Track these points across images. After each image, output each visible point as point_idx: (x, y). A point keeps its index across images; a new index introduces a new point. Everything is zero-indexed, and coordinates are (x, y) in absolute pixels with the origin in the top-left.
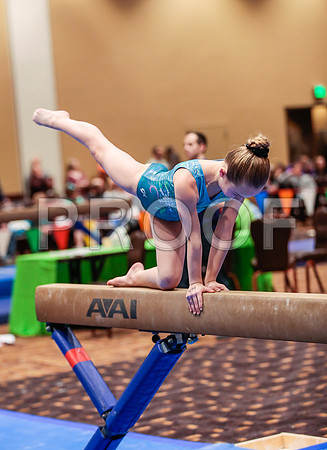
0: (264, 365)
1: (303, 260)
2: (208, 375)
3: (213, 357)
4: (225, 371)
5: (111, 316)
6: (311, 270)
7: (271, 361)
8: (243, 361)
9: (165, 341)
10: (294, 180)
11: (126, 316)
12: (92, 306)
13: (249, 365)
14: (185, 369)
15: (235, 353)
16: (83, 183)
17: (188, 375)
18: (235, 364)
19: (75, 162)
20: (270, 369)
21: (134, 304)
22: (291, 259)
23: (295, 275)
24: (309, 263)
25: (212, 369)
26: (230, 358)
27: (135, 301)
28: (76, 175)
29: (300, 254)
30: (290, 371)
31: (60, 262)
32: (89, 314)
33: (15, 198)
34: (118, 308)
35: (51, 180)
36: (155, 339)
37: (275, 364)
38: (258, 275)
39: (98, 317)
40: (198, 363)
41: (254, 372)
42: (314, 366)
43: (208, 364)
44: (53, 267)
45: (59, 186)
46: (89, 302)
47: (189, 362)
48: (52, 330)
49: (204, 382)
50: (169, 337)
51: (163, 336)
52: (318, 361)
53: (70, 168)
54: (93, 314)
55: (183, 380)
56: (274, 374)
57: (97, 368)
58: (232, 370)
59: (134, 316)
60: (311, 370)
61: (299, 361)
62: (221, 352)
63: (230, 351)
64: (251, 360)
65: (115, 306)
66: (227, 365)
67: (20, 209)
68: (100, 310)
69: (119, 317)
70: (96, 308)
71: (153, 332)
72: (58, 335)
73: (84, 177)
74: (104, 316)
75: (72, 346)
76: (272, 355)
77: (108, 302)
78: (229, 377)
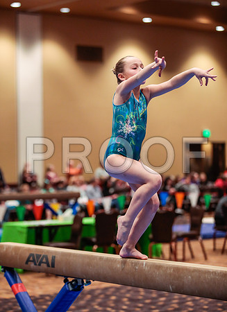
0: (148, 301)
1: (182, 237)
2: (112, 305)
3: (118, 294)
4: (123, 303)
5: (40, 265)
6: (187, 244)
7: (153, 298)
8: (135, 298)
9: (71, 283)
10: (185, 187)
11: (48, 266)
12: (29, 258)
13: (138, 301)
14: (99, 300)
15: (131, 292)
16: (55, 180)
17: (100, 305)
18: (130, 300)
19: (52, 166)
20: (150, 304)
21: (54, 258)
22: (174, 236)
23: (176, 246)
24: (185, 239)
25: (115, 301)
26: (128, 295)
27: (55, 257)
28: (52, 175)
29: (180, 233)
30: (163, 306)
31: (29, 228)
32: (27, 263)
33: (13, 186)
34: (44, 260)
35: (35, 176)
36: (66, 281)
37: (155, 301)
38: (152, 245)
39: (32, 265)
40: (107, 297)
41: (141, 305)
42: (178, 303)
43: (113, 298)
44: (25, 231)
45: (41, 180)
46: (27, 255)
47: (102, 296)
48: (4, 271)
49: (109, 309)
50: (73, 281)
51: (70, 280)
52: (181, 301)
53: (48, 170)
54: (29, 263)
55: (96, 307)
56: (153, 307)
57: (30, 297)
58: (128, 303)
59: (53, 266)
60: (176, 306)
61: (170, 300)
62: (123, 291)
63: (129, 291)
64: (140, 297)
65: (42, 259)
66: (125, 300)
67: (14, 193)
68: (34, 261)
69: (44, 266)
70: (31, 259)
71: (65, 277)
72: (8, 274)
73: (57, 176)
74: (35, 264)
75: (16, 282)
76: (154, 295)
77: (38, 256)
78: (125, 307)
